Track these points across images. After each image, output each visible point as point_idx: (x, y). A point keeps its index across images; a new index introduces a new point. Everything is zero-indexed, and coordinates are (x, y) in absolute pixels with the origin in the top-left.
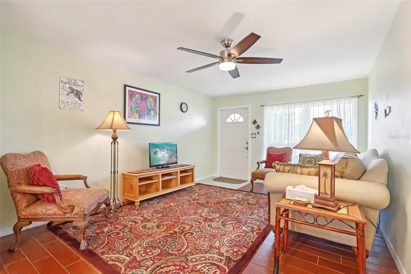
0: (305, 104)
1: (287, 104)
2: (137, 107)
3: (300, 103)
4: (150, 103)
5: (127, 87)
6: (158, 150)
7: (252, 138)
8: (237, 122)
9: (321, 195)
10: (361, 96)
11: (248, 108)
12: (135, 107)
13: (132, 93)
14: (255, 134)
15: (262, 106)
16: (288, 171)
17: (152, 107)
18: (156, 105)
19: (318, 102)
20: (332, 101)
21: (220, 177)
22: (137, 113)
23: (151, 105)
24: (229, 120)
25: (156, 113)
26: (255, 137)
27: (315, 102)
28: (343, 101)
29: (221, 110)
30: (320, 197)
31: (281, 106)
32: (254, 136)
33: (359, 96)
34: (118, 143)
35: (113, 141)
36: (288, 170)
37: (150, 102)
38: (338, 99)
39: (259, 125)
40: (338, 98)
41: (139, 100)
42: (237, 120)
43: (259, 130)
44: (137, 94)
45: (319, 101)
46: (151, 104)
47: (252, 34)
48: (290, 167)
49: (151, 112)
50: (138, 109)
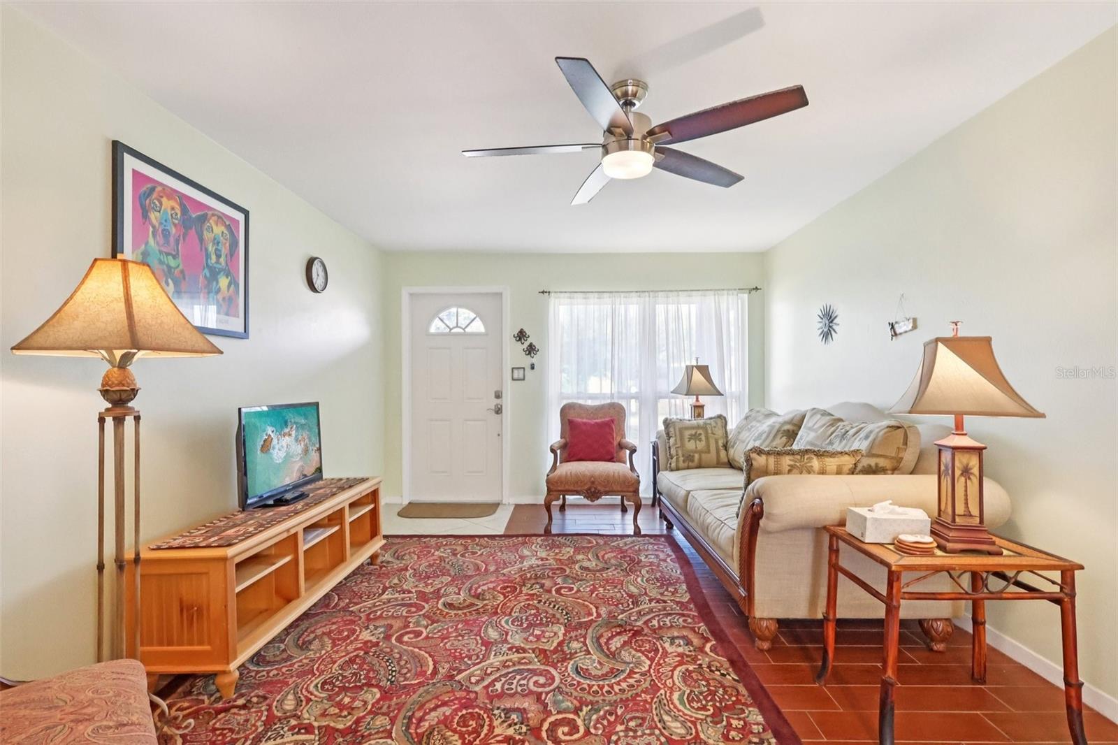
0: (649, 297)
1: (608, 294)
2: (168, 254)
3: (638, 294)
4: (216, 242)
5: (126, 155)
6: (272, 435)
7: (513, 379)
8: (465, 334)
9: (957, 519)
10: (757, 289)
11: (499, 295)
12: (161, 252)
13: (149, 186)
14: (524, 368)
15: (543, 292)
16: (789, 468)
17: (222, 260)
18: (236, 252)
19: (678, 296)
20: (705, 296)
21: (410, 503)
22: (170, 281)
23: (220, 251)
24: (436, 326)
25: (237, 285)
26: (521, 376)
27: (670, 294)
28: (725, 297)
29: (411, 295)
30: (957, 526)
31: (593, 298)
32: (519, 375)
33: (750, 290)
34: (137, 419)
35: (107, 410)
36: (789, 466)
37: (215, 239)
38: (716, 292)
39: (534, 344)
40: (716, 290)
41: (175, 225)
42: (464, 327)
43: (535, 360)
44: (169, 197)
45: (680, 293)
46: (219, 248)
47: (798, 88)
48: (791, 457)
49: (220, 280)
50: (173, 263)
